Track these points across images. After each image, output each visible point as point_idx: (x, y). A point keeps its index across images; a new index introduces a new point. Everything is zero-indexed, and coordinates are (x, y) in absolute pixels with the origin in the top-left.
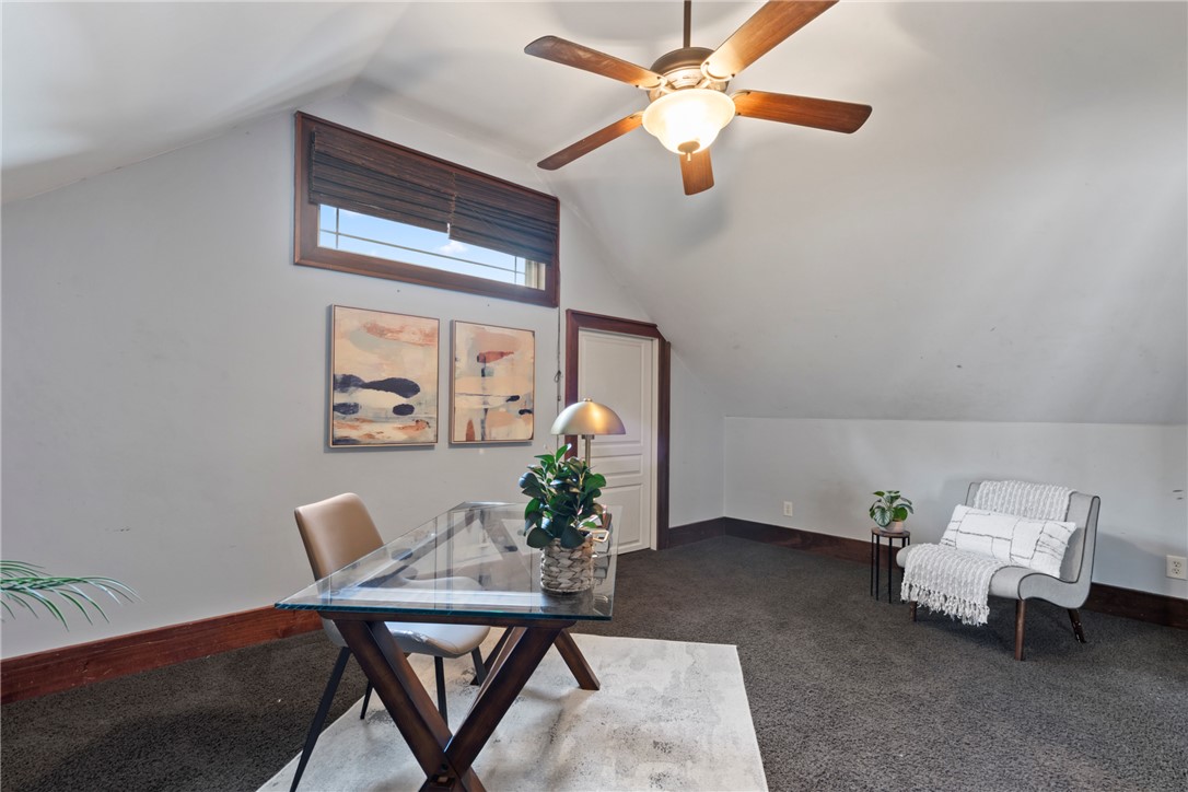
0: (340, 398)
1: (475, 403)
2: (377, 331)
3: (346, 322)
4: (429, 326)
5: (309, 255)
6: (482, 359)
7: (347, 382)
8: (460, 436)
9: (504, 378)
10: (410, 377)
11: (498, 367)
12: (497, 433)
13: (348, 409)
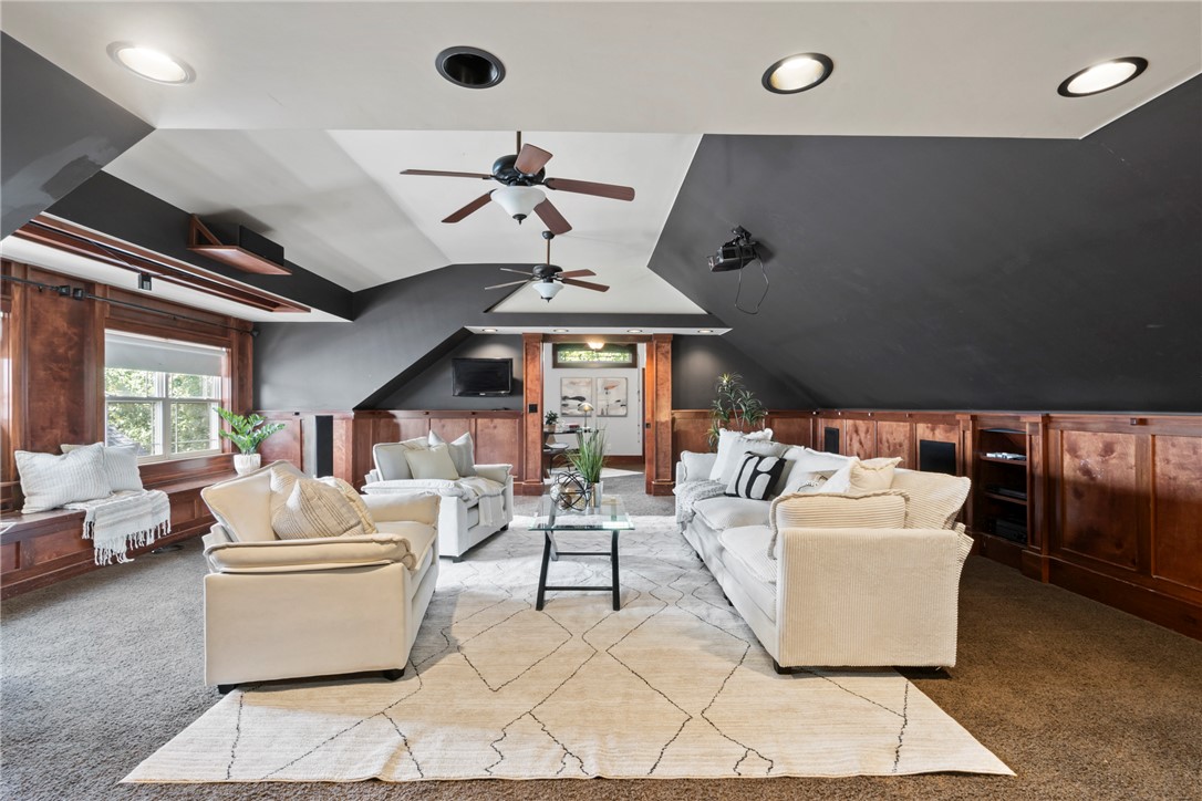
0: (564, 402)
1: (604, 403)
2: (573, 383)
3: (565, 382)
4: (587, 380)
5: (556, 365)
6: (606, 389)
7: (565, 398)
8: (599, 413)
9: (614, 395)
10: (583, 396)
11: (612, 391)
12: (612, 413)
13: (565, 405)
